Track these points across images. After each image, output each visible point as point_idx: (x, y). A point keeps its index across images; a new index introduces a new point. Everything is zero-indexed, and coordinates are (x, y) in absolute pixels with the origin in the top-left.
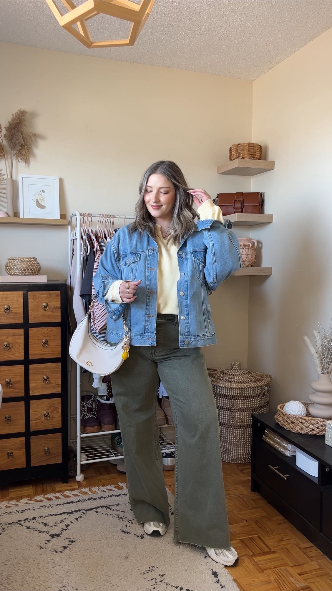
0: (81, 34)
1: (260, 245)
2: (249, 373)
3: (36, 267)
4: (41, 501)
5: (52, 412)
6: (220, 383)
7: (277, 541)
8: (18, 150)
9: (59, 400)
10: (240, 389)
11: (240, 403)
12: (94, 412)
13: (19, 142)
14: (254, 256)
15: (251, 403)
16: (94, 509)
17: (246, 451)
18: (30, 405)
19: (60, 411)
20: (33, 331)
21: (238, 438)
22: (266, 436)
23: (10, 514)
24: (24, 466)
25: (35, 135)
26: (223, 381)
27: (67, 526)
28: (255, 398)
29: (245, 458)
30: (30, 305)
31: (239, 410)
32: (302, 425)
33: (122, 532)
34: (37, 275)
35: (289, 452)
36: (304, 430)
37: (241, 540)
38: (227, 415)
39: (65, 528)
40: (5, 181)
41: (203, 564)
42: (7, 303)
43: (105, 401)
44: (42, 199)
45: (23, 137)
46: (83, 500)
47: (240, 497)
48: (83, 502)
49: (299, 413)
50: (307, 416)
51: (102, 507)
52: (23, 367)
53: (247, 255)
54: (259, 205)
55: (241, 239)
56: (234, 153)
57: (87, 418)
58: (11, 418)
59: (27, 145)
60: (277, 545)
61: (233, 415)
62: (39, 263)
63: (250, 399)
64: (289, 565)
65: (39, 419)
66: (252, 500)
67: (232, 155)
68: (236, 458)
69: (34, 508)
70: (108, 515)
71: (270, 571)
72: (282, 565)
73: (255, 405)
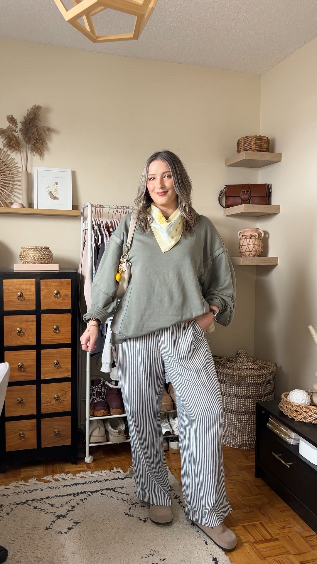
0: (87, 29)
1: (267, 236)
2: (255, 361)
3: (48, 256)
4: (49, 481)
5: (63, 395)
6: (225, 370)
7: (280, 528)
8: (33, 143)
9: (69, 384)
10: (245, 376)
11: (245, 391)
12: (103, 396)
13: (34, 136)
14: (261, 246)
15: (256, 390)
16: (100, 491)
17: (251, 437)
18: (42, 389)
19: (70, 394)
20: (44, 317)
21: (243, 425)
22: (270, 423)
23: (18, 494)
24: (36, 447)
25: (49, 130)
26: (228, 368)
27: (73, 507)
28: (260, 386)
29: (250, 444)
30: (42, 293)
31: (244, 397)
32: (305, 414)
33: (127, 514)
34: (49, 263)
35: (292, 440)
36: (308, 419)
37: (243, 526)
38: (233, 401)
39: (70, 509)
40: (21, 174)
41: (203, 549)
42: (20, 290)
43: (113, 386)
44: (55, 191)
45: (37, 131)
46: (89, 482)
47: (244, 482)
48: (89, 484)
49: (303, 402)
50: (311, 404)
51: (107, 489)
52: (34, 351)
53: (254, 245)
54: (266, 196)
55: (247, 229)
56: (241, 145)
57: (96, 402)
58: (23, 400)
59: (41, 139)
60: (279, 533)
61: (238, 402)
62: (51, 252)
63: (255, 387)
64: (291, 553)
65: (49, 402)
66: (256, 486)
67: (240, 148)
68: (241, 444)
69: (41, 489)
70: (112, 497)
71: (272, 559)
72: (283, 553)
73: (260, 392)
